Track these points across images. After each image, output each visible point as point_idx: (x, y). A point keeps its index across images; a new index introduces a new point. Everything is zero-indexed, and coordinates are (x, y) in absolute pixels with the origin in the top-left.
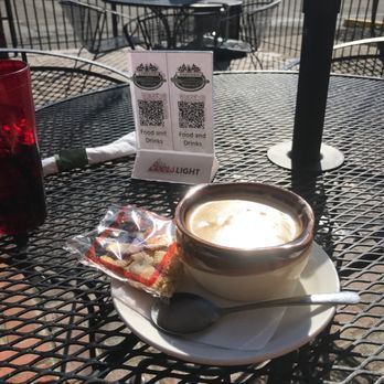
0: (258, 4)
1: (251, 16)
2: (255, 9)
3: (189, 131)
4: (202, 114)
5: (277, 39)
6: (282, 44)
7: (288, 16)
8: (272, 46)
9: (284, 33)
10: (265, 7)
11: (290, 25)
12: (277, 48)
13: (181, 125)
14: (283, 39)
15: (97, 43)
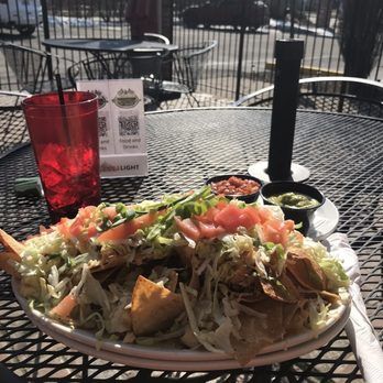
0: (193, 48)
1: (187, 60)
2: (191, 53)
3: (128, 137)
4: (137, 124)
5: (209, 80)
6: (214, 86)
7: (218, 60)
8: (204, 87)
9: (214, 76)
10: (200, 51)
11: (220, 68)
12: (208, 89)
13: (121, 134)
14: (214, 81)
15: (39, 86)
